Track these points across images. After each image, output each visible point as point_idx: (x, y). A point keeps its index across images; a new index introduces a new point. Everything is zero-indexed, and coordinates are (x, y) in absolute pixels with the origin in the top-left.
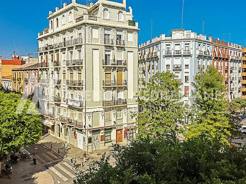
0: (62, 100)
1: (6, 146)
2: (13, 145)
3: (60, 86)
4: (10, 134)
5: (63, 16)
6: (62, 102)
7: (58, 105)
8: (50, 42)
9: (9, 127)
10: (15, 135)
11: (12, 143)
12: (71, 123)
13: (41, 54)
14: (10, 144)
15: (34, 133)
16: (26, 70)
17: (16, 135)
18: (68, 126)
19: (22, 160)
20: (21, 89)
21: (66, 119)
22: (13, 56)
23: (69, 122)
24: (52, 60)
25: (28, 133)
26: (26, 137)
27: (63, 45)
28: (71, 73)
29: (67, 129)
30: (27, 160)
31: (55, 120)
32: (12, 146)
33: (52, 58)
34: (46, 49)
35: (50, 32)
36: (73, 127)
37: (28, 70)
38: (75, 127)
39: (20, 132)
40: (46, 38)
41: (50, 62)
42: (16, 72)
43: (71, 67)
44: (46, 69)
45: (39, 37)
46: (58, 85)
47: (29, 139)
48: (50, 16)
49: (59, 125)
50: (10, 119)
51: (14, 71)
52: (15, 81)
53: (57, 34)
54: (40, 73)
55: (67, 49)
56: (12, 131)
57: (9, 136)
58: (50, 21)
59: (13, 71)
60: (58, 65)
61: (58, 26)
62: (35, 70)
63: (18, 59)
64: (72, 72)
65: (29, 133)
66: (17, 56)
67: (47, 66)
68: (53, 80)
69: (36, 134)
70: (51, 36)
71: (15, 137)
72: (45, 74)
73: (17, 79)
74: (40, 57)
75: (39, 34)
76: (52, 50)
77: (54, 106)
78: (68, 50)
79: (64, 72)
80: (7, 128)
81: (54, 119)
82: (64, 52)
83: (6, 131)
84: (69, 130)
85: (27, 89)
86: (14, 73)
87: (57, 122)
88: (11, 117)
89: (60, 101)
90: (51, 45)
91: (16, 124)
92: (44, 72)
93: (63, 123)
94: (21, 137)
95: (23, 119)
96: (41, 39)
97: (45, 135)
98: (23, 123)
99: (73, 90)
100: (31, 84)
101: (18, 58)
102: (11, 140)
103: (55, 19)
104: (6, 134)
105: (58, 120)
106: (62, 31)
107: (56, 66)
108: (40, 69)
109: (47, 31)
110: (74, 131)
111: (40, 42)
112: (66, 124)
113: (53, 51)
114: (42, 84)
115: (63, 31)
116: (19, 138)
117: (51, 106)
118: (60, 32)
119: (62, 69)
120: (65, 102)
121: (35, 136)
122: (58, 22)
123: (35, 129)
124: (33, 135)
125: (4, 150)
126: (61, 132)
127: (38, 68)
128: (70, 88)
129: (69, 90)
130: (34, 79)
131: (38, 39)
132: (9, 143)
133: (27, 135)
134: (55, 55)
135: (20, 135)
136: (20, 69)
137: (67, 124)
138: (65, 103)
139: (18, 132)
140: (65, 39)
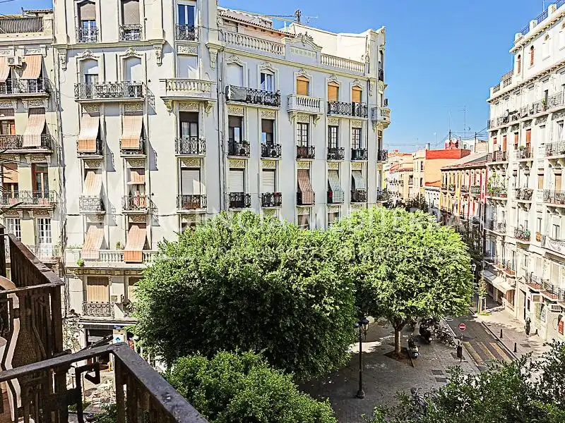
0: (533, 236)
1: (403, 305)
2: (414, 307)
3: (530, 204)
4: (409, 285)
5: (547, 37)
6: (533, 241)
7: (525, 247)
8: (514, 103)
9: (409, 272)
10: (419, 288)
11: (413, 302)
12: (551, 292)
13: (494, 132)
14: (409, 303)
15: (455, 294)
16: (465, 169)
17: (421, 290)
18: (544, 299)
19: (439, 342)
20: (455, 208)
21: (539, 282)
22: (448, 141)
23: (548, 291)
24: (517, 145)
25: (441, 291)
26: (439, 298)
27: (541, 107)
28: (556, 174)
29: (543, 305)
30: (447, 345)
31: (516, 280)
32: (412, 307)
33: (517, 139)
34: (506, 120)
35: (516, 80)
36: (555, 303)
37: (467, 168)
38: (558, 304)
39: (426, 285)
40: (505, 96)
41: (511, 149)
42: (448, 172)
43: (557, 159)
44: (502, 165)
45: (493, 96)
46: (524, 201)
47: (443, 304)
48: (517, 45)
49: (525, 293)
50: (410, 257)
51: (445, 170)
52: (444, 191)
53: (530, 83)
54: (490, 173)
55: (550, 116)
56: (413, 281)
57: (408, 289)
58: (516, 56)
59: (442, 170)
60: (528, 155)
61: (532, 64)
62: (481, 168)
63: (457, 146)
64: (558, 172)
65: (443, 292)
66: (455, 142)
67: (504, 160)
68: (516, 190)
69: (458, 297)
70: (517, 90)
71: (417, 294)
72: (501, 176)
73: (448, 186)
74: (491, 140)
75: (492, 91)
76: (516, 122)
77: (515, 248)
78: (552, 119)
79: (541, 172)
80: (405, 274)
81: (514, 278)
82: (542, 124)
83: (403, 279)
84: (545, 307)
85: (466, 207)
86: (445, 175)
87: (519, 286)
88: (411, 255)
89: (528, 238)
90: (515, 112)
91: (421, 269)
92: (499, 173)
93: (533, 289)
94: (429, 295)
95: (434, 263)
96: (495, 101)
97: (495, 308)
98: (433, 269)
99: (560, 215)
100: (473, 199)
101: (457, 144)
102: (411, 295)
103: (528, 49)
104: (403, 284)
105: (524, 281)
106: (540, 76)
107: (523, 158)
108: (491, 166)
109: (508, 81)
110: (560, 313)
111: (493, 106)
112: (538, 293)
113: (518, 125)
114: (493, 198)
115: (545, 73)
116: (425, 296)
117: (509, 248)
118: (536, 78)
119: (536, 165)
120: (540, 241)
121: (455, 299)
122: (532, 57)
123: (456, 286)
124: (451, 298)
125: (400, 311)
126: (529, 308)
127: (487, 164)
128: (553, 209)
129: (551, 213)
130: (478, 186)
131: (489, 102)
132: (407, 300)
133: (439, 294)
134: (523, 132)
135: (427, 292)
136: (454, 166)
137: (541, 294)
138: (539, 244)
139: (423, 285)
140: (547, 91)
